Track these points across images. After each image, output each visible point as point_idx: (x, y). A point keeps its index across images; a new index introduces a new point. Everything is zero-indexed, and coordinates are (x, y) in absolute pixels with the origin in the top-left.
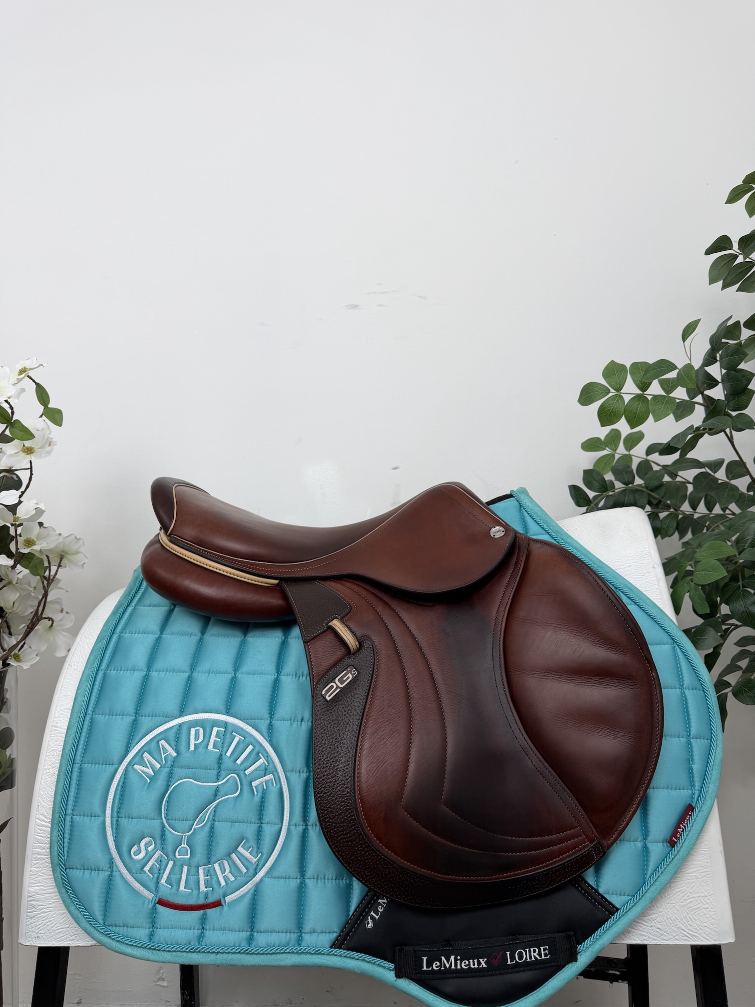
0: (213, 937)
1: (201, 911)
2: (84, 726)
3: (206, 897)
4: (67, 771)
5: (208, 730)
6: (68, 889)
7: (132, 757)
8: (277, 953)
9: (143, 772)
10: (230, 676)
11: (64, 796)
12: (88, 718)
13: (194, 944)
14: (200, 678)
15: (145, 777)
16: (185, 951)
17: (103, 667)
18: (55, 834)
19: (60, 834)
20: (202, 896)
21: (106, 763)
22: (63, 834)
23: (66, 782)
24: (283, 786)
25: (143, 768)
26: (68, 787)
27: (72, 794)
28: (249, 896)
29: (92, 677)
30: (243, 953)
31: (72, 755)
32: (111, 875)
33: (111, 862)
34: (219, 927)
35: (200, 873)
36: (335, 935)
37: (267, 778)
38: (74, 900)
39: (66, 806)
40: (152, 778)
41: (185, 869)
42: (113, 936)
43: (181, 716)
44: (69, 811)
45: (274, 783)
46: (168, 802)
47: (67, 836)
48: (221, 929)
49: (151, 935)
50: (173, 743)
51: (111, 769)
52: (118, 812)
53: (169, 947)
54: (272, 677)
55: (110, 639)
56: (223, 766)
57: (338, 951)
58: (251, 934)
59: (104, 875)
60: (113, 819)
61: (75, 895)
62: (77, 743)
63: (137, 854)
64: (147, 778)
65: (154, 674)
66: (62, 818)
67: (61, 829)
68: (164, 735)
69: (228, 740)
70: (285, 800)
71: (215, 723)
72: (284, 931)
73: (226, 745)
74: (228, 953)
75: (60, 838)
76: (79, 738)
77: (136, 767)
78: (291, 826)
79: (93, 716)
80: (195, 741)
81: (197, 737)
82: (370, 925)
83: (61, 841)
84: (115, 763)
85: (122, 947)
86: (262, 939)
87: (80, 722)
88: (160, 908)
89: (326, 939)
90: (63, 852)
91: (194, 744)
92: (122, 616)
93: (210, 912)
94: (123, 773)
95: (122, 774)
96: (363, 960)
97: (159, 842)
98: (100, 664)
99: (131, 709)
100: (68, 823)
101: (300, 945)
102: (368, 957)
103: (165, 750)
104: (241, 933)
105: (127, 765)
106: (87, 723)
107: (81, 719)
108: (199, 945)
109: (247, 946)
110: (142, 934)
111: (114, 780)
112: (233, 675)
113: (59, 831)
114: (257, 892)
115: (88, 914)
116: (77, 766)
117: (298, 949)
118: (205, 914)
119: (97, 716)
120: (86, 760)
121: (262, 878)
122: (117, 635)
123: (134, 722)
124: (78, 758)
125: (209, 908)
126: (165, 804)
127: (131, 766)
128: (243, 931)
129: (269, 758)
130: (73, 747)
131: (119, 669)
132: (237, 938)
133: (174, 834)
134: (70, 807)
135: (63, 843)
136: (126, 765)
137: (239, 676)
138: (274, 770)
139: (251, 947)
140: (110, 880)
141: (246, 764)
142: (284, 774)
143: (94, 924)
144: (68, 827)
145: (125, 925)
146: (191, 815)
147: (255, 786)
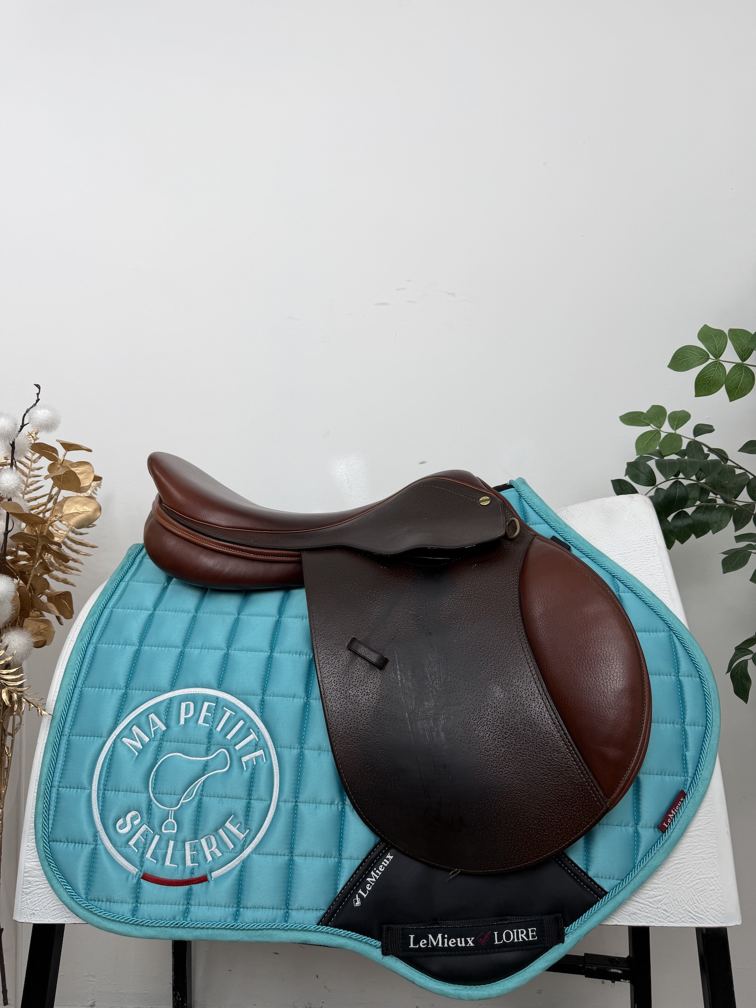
0: (198, 912)
1: (186, 886)
2: (73, 698)
3: (192, 873)
4: (55, 743)
5: (199, 704)
6: (51, 862)
7: (121, 730)
8: (263, 929)
9: (130, 744)
10: (223, 652)
11: (51, 768)
12: (77, 691)
13: (179, 920)
14: (193, 652)
15: (134, 750)
16: (169, 927)
17: (94, 640)
18: (40, 806)
19: (46, 806)
20: (188, 871)
21: (95, 734)
22: (49, 806)
23: (54, 754)
24: (273, 762)
25: (132, 741)
26: (55, 759)
27: (59, 766)
28: (236, 872)
29: (82, 650)
30: (229, 928)
31: (60, 727)
32: (95, 849)
33: (96, 834)
34: (205, 902)
35: (186, 848)
36: (322, 913)
37: (257, 753)
38: (56, 874)
39: (52, 778)
40: (140, 751)
41: (172, 843)
42: (95, 910)
43: (171, 690)
44: (56, 783)
45: (264, 759)
46: (156, 776)
47: (52, 808)
48: (207, 904)
49: (134, 911)
50: (163, 717)
51: (100, 741)
52: (105, 785)
53: (153, 922)
54: (266, 654)
55: (102, 613)
56: (213, 741)
57: (325, 928)
58: (237, 909)
59: (88, 849)
60: (100, 791)
61: (58, 869)
62: (65, 716)
63: (121, 827)
64: (135, 751)
65: (145, 648)
66: (47, 790)
67: (46, 801)
68: (155, 709)
69: (219, 716)
70: (275, 776)
71: (206, 698)
72: (271, 907)
73: (217, 720)
74: (214, 928)
75: (45, 810)
76: (68, 710)
77: (124, 739)
78: (280, 803)
79: (83, 689)
80: (185, 715)
81: (188, 711)
82: (358, 903)
83: (47, 813)
84: (103, 736)
85: (103, 923)
86: (248, 915)
87: (69, 694)
88: (145, 884)
89: (314, 916)
90: (48, 824)
91: (184, 718)
92: (114, 592)
93: (196, 887)
94: (111, 745)
95: (110, 747)
96: (350, 938)
97: (145, 815)
98: (91, 638)
99: (122, 682)
100: (54, 795)
101: (286, 921)
102: (355, 935)
103: (155, 724)
104: (227, 909)
105: (116, 738)
106: (76, 695)
107: (71, 692)
108: (184, 920)
109: (233, 922)
110: (125, 909)
111: (102, 753)
112: (226, 651)
113: (44, 803)
114: (244, 867)
115: (70, 888)
116: (65, 738)
117: (285, 926)
118: (191, 889)
119: (87, 688)
120: (74, 732)
121: (249, 854)
122: (109, 610)
123: (124, 695)
124: (67, 730)
125: (195, 884)
126: (153, 778)
127: (119, 739)
128: (229, 907)
129: (260, 733)
130: (62, 719)
131: (111, 643)
132: (221, 913)
133: (160, 808)
134: (57, 779)
135: (48, 815)
136: (114, 738)
137: (232, 652)
138: (265, 746)
139: (237, 923)
140: (94, 854)
141: (237, 740)
142: (274, 749)
143: (76, 898)
144: (53, 799)
145: (109, 900)
146: (179, 790)
147: (245, 762)
